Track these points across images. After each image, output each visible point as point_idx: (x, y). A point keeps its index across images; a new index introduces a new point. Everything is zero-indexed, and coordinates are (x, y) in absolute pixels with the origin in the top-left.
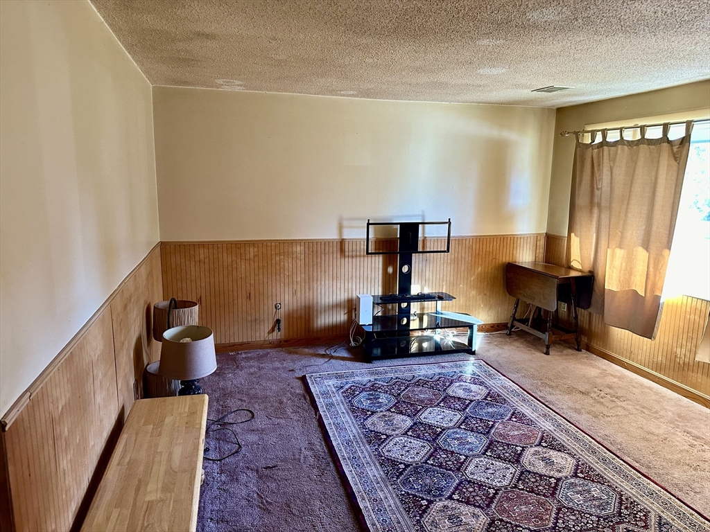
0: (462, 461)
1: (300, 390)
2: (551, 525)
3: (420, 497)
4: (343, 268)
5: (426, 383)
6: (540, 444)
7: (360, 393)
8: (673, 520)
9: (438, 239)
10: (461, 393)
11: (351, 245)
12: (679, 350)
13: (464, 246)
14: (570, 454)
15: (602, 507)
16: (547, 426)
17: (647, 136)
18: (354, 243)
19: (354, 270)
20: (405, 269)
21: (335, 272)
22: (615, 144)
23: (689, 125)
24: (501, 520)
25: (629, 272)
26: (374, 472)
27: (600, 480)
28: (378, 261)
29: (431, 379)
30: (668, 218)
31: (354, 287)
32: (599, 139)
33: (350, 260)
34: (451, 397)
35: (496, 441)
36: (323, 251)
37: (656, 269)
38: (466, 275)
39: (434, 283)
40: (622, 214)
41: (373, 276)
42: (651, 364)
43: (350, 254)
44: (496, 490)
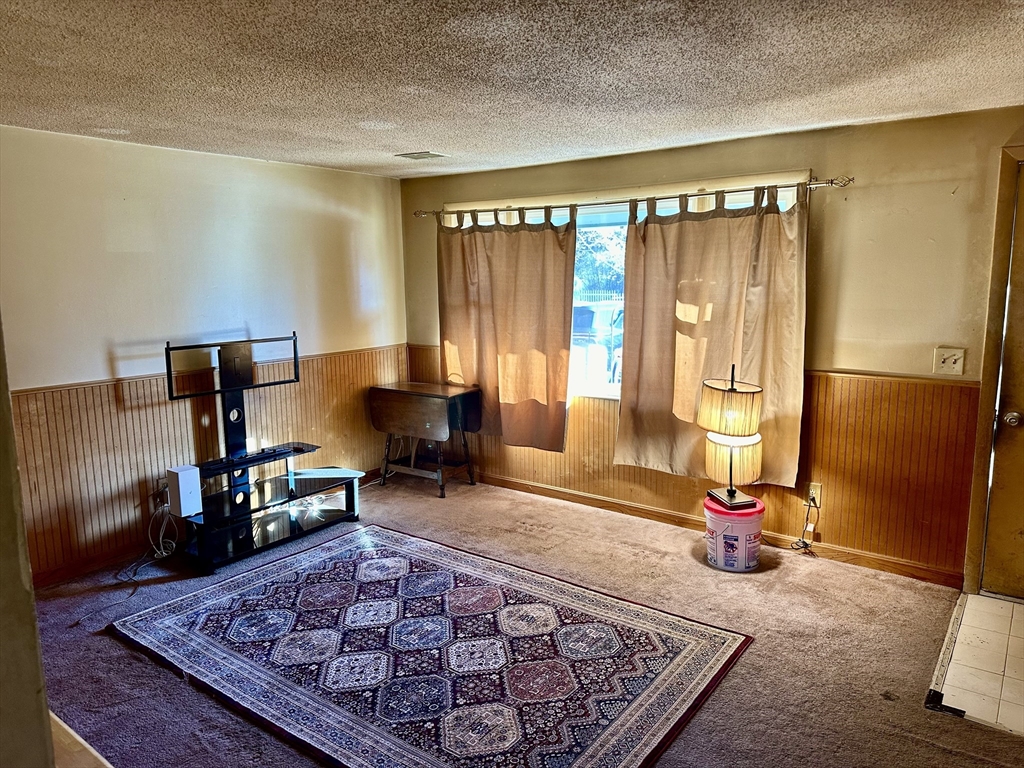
0: (437, 656)
1: (118, 651)
2: (577, 686)
3: (420, 722)
4: (123, 429)
5: (320, 577)
6: (507, 604)
7: (231, 621)
8: (670, 632)
9: (273, 364)
10: (377, 575)
11: (133, 388)
12: (586, 458)
13: (311, 370)
14: (542, 602)
15: (607, 646)
16: (500, 580)
17: (528, 220)
18: (140, 384)
19: (144, 430)
20: (234, 416)
21: (109, 438)
22: (489, 229)
23: (573, 209)
24: (528, 704)
25: (525, 380)
26: (335, 717)
27: (587, 619)
28: (185, 409)
29: (324, 568)
30: (561, 314)
31: (147, 459)
32: (468, 222)
33: (135, 413)
34: (368, 584)
35: (459, 618)
36: (82, 404)
37: (555, 372)
38: (318, 412)
39: (275, 431)
40: (510, 313)
41: (178, 434)
42: (558, 481)
43: (135, 403)
44: (499, 674)
